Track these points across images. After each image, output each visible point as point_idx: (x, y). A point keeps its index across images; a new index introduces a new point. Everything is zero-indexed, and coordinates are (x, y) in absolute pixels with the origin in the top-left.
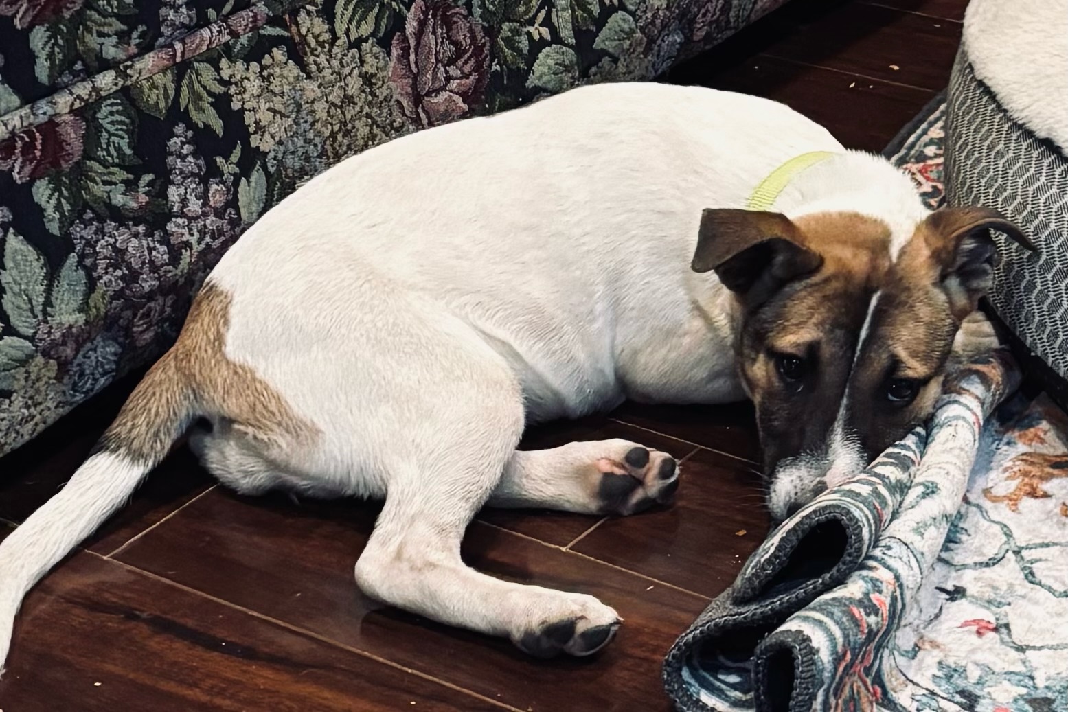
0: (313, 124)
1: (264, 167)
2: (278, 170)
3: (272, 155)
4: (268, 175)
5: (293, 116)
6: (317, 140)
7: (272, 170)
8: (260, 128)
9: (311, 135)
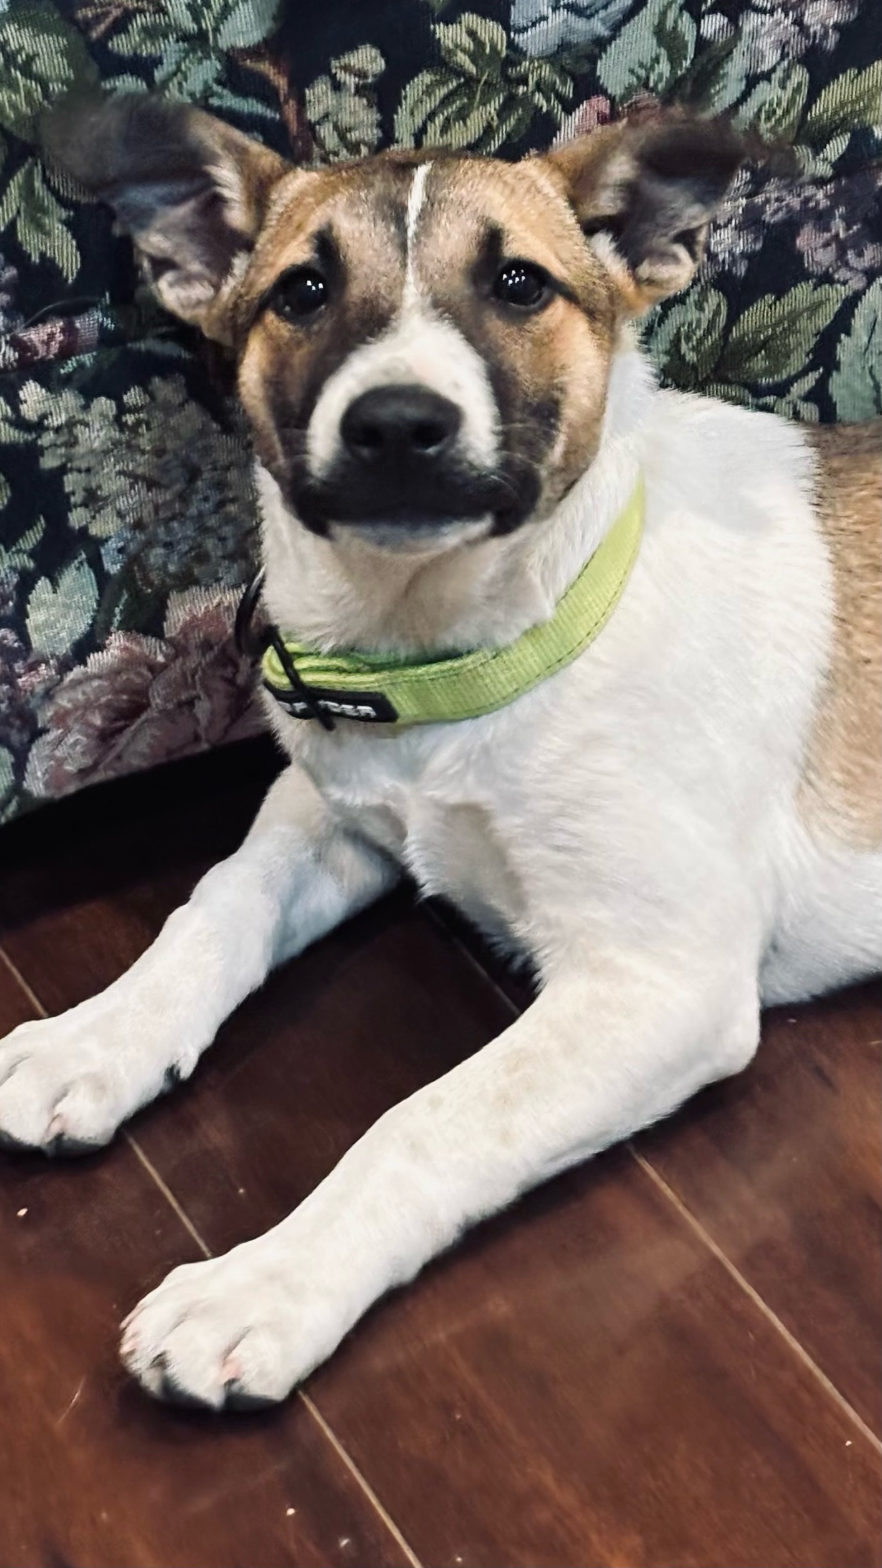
0: (221, 504)
1: (95, 563)
2: (127, 570)
3: (113, 544)
4: (102, 578)
5: (178, 487)
6: (227, 531)
7: (113, 567)
8: (93, 500)
9: (212, 522)
